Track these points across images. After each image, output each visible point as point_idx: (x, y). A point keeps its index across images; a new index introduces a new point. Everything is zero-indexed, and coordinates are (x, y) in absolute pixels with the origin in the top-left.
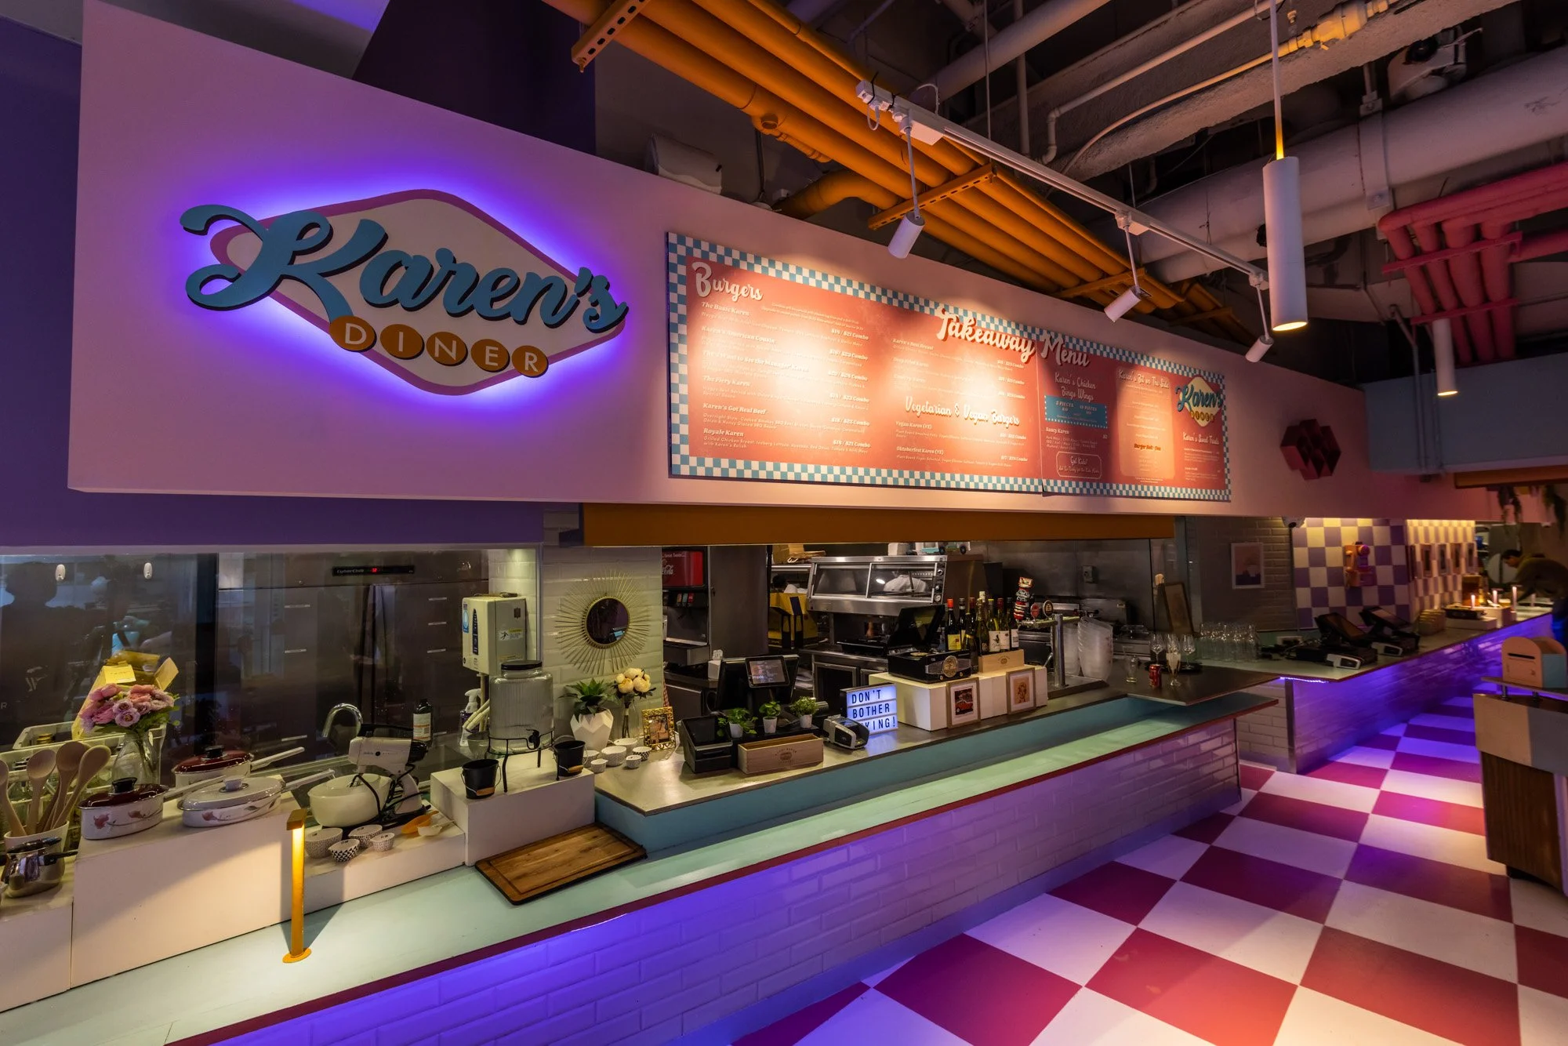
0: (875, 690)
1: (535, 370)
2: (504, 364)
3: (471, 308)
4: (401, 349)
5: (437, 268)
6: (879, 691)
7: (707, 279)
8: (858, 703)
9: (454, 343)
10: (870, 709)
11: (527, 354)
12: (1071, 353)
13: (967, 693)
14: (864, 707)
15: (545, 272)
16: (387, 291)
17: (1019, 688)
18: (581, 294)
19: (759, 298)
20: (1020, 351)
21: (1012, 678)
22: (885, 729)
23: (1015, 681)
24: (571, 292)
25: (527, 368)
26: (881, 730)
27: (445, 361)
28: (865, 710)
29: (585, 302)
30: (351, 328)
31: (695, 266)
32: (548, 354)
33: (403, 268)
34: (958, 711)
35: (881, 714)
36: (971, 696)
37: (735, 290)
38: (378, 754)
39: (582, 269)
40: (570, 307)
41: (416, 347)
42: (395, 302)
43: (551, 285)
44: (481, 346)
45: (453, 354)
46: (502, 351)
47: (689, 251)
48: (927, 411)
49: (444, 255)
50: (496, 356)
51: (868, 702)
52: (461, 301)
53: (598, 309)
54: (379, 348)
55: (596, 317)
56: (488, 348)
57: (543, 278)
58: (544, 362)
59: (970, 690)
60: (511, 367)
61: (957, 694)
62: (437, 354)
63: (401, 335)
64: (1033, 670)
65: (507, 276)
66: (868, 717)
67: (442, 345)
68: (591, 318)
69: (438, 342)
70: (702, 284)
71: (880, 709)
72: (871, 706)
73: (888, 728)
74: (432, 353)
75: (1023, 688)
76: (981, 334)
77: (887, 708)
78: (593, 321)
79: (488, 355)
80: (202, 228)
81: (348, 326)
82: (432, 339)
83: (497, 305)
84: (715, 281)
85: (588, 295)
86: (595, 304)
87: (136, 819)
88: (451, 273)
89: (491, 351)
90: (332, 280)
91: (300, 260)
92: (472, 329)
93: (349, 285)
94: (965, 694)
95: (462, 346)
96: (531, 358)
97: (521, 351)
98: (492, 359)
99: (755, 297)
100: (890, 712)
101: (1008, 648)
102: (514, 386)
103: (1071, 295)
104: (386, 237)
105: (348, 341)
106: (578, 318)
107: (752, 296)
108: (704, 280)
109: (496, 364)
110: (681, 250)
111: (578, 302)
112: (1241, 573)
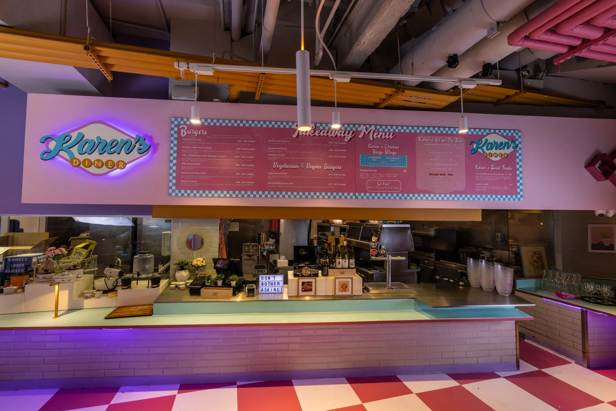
0: (273, 276)
1: (122, 167)
2: (114, 166)
3: (105, 152)
4: (87, 165)
5: (96, 142)
6: (275, 277)
7: (185, 131)
8: (264, 280)
9: (100, 162)
10: (270, 284)
11: (120, 163)
12: (380, 134)
13: (310, 284)
14: (267, 282)
15: (126, 138)
16: (84, 150)
17: (342, 285)
18: (136, 143)
19: (206, 133)
20: (344, 136)
21: (337, 280)
22: (277, 291)
23: (339, 282)
24: (133, 143)
25: (120, 167)
26: (275, 292)
27: (98, 167)
28: (268, 284)
29: (138, 145)
30: (75, 161)
31: (181, 127)
32: (126, 162)
33: (88, 143)
34: (303, 290)
35: (275, 286)
36: (311, 285)
37: (196, 133)
38: (111, 273)
39: (137, 135)
40: (133, 147)
41: (91, 164)
42: (86, 153)
43: (127, 142)
44: (107, 162)
45: (100, 165)
46: (113, 163)
47: (179, 122)
48: (285, 167)
49: (98, 138)
50: (111, 164)
51: (269, 280)
52: (102, 150)
53: (141, 147)
54: (81, 165)
55: (141, 149)
56: (109, 162)
57: (125, 140)
58: (125, 164)
59: (311, 282)
60: (115, 167)
61: (303, 283)
62: (96, 165)
63: (87, 161)
64: (352, 278)
65: (115, 141)
66: (268, 286)
67: (98, 163)
68: (139, 150)
69: (96, 162)
70: (183, 132)
71: (275, 284)
72: (270, 282)
73: (278, 292)
74: (94, 165)
75: (344, 286)
76: (319, 132)
77: (278, 284)
78: (140, 151)
79: (109, 164)
80: (44, 141)
81: (74, 160)
82: (94, 162)
83: (112, 150)
84: (188, 131)
85: (138, 143)
86: (140, 145)
87: (44, 278)
88: (100, 142)
89: (110, 163)
90: (70, 149)
91: (64, 145)
92: (105, 157)
93: (75, 150)
94: (308, 284)
95: (102, 162)
96: (121, 164)
97: (118, 162)
98: (110, 165)
99: (204, 133)
100: (280, 286)
101: (347, 267)
102: (117, 172)
103: (382, 106)
104: (84, 136)
105: (74, 164)
106: (135, 150)
107: (203, 133)
108: (184, 131)
109: (111, 167)
110: (176, 123)
111: (135, 145)
112: (596, 243)
